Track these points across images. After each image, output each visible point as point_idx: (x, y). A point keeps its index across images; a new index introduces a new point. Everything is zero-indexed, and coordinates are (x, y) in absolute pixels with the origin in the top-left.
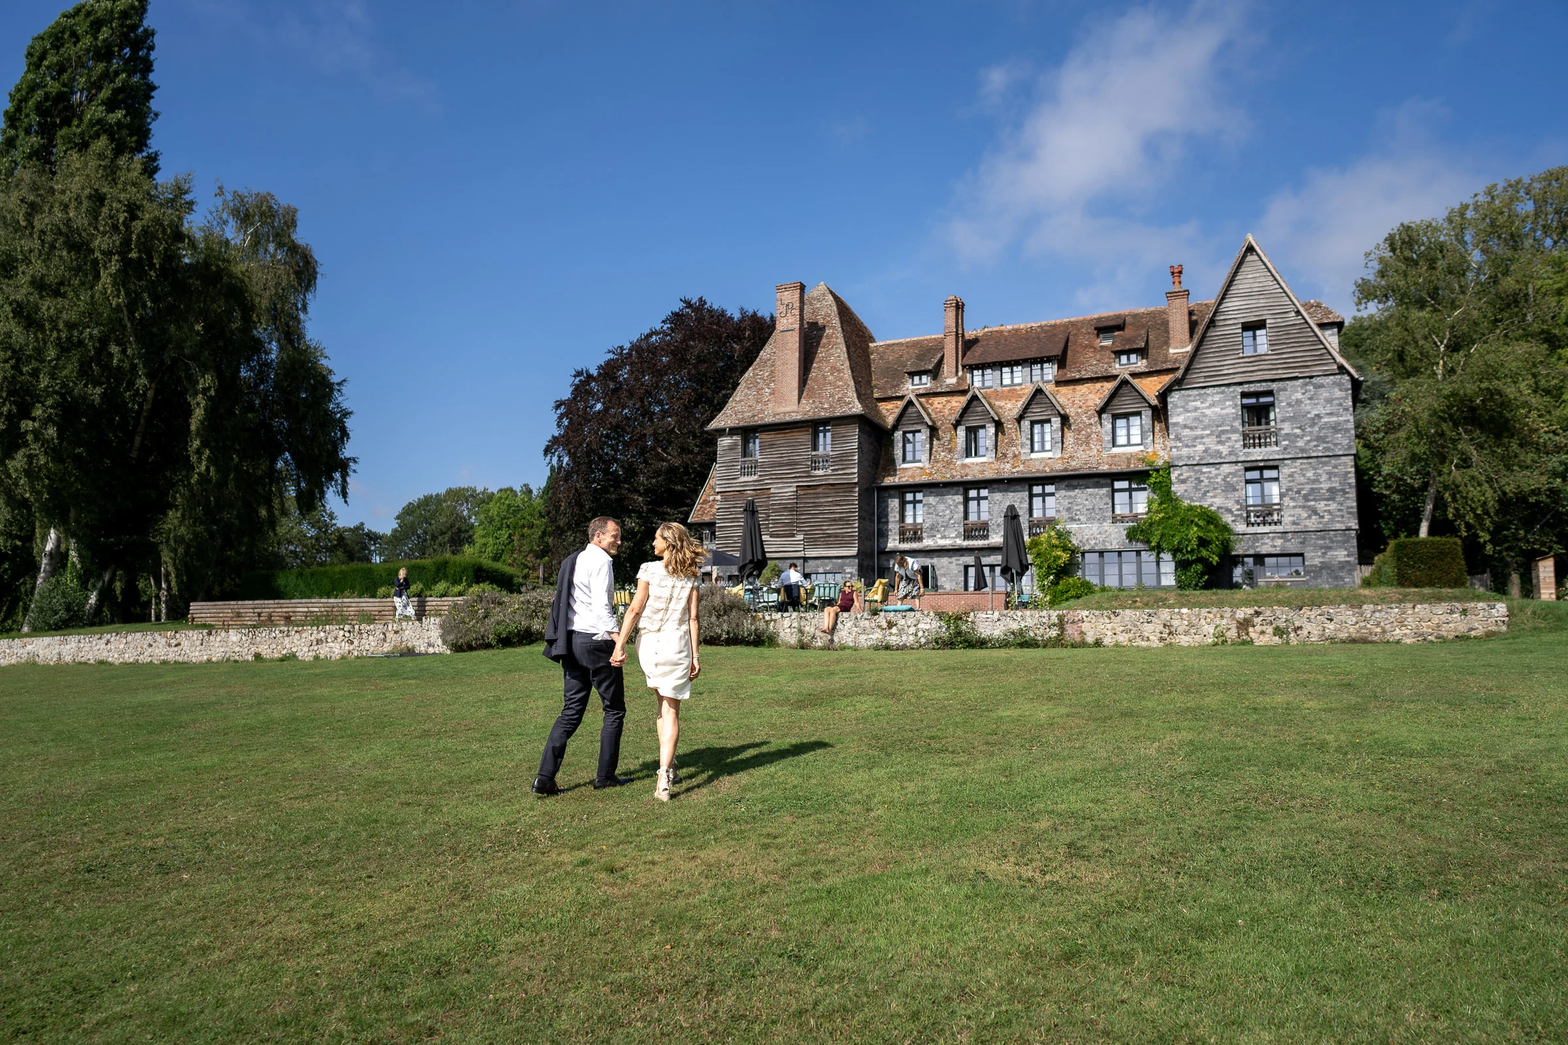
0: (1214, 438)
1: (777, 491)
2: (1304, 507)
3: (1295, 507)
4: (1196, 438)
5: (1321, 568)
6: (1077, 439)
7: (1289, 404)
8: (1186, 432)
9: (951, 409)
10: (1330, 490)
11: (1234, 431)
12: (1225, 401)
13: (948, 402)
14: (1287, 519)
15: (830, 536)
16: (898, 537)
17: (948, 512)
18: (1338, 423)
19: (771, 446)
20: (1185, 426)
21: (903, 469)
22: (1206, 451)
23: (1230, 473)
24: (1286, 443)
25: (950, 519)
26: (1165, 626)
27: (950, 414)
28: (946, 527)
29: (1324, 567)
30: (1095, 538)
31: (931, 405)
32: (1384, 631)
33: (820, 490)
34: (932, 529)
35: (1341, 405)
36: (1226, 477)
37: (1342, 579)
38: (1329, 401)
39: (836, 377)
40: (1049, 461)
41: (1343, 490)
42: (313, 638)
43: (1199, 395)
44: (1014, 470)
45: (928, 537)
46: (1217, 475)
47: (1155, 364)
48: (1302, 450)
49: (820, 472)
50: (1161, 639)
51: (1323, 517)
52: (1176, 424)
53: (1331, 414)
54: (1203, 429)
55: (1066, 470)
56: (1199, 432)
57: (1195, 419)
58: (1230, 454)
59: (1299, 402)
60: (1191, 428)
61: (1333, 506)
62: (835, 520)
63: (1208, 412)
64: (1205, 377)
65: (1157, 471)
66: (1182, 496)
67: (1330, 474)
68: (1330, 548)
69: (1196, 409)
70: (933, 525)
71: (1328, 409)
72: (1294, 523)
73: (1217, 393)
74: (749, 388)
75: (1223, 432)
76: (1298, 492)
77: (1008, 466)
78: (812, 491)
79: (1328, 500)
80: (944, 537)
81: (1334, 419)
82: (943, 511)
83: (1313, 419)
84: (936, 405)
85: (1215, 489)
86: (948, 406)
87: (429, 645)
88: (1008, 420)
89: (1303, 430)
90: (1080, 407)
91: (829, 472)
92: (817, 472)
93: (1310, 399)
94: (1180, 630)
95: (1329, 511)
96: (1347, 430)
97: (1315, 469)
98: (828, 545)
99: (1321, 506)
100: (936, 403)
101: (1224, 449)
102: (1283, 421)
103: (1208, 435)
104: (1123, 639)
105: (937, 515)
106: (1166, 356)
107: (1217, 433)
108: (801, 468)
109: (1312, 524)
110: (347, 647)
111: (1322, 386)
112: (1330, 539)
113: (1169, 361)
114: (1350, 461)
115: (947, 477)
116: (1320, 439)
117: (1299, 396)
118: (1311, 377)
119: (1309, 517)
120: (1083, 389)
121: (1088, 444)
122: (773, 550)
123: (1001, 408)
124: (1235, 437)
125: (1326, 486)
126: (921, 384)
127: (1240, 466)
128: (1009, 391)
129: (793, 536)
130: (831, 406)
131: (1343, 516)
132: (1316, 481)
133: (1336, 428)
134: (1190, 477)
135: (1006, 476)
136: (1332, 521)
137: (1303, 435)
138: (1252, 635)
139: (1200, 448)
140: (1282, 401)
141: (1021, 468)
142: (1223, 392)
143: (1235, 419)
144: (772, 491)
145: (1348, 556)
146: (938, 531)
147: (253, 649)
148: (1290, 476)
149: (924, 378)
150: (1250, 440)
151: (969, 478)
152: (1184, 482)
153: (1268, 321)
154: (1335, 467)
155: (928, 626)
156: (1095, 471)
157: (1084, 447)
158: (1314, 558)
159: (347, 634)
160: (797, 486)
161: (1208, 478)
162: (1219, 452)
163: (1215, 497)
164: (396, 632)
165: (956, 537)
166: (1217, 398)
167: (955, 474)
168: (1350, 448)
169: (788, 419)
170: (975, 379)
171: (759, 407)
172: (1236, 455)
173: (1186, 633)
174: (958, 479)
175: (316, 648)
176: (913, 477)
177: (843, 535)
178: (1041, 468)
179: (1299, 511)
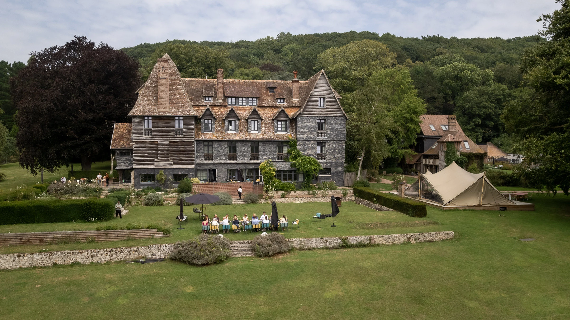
0: (309, 133)
1: (161, 142)
2: (332, 155)
3: (330, 155)
4: (305, 132)
5: (335, 173)
6: (266, 127)
7: (330, 124)
8: (302, 130)
9: (221, 112)
10: (339, 150)
11: (315, 131)
12: (313, 121)
13: (220, 109)
14: (327, 158)
15: (183, 160)
16: (203, 159)
17: (222, 150)
18: (342, 131)
19: (157, 124)
20: (302, 128)
21: (205, 134)
22: (307, 136)
23: (313, 144)
24: (329, 136)
25: (223, 153)
26: (393, 239)
27: (221, 114)
28: (221, 155)
29: (336, 172)
30: (281, 166)
31: (214, 109)
32: (434, 238)
33: (178, 143)
34: (216, 156)
35: (343, 126)
36: (312, 145)
37: (340, 176)
38: (340, 124)
39: (182, 98)
40: (257, 135)
41: (342, 151)
42: (89, 255)
43: (306, 118)
44: (246, 137)
45: (215, 159)
46: (310, 144)
47: (290, 104)
48: (333, 138)
49: (179, 136)
50: (392, 242)
51: (336, 158)
52: (299, 127)
53: (340, 128)
54: (307, 129)
55: (264, 139)
56: (305, 130)
57: (305, 126)
58: (314, 138)
59: (333, 124)
60: (303, 129)
61: (339, 155)
62: (185, 154)
63: (308, 124)
64: (308, 113)
65: (292, 141)
66: (300, 150)
67: (339, 145)
68: (337, 167)
69: (305, 123)
70: (216, 154)
71: (340, 127)
72: (329, 160)
73: (311, 118)
74: (144, 98)
75: (312, 131)
76: (331, 150)
77: (244, 136)
78: (175, 143)
79: (338, 153)
80: (220, 159)
81: (341, 130)
82: (220, 150)
83: (336, 129)
84: (215, 110)
85: (309, 148)
86: (220, 111)
87: (153, 255)
88: (242, 118)
89: (333, 132)
90: (266, 116)
91: (183, 136)
92: (177, 136)
93: (336, 123)
94: (396, 240)
95: (338, 156)
96: (344, 133)
97: (335, 144)
98: (183, 164)
99: (336, 155)
100: (215, 109)
101: (312, 136)
102: (328, 129)
103: (308, 132)
104: (384, 242)
105: (218, 151)
106: (292, 101)
107: (310, 131)
108: (171, 134)
109: (334, 160)
110: (109, 258)
111: (338, 120)
112: (338, 164)
113: (293, 104)
114: (344, 142)
115: (223, 138)
116: (337, 135)
117: (333, 122)
118: (336, 117)
119: (333, 158)
120: (267, 110)
121: (269, 129)
122: (160, 165)
123: (239, 113)
124: (315, 133)
125: (338, 149)
126: (208, 101)
127: (316, 142)
128: (242, 107)
129: (168, 160)
130: (183, 111)
131: (341, 158)
132: (335, 148)
133: (341, 132)
134: (302, 144)
135: (244, 139)
136: (339, 159)
137: (333, 134)
138: (411, 241)
139: (306, 135)
140: (328, 123)
141: (249, 137)
142: (312, 118)
143: (316, 127)
144: (158, 142)
145: (342, 169)
146: (219, 157)
147: (51, 261)
148: (329, 145)
149: (210, 99)
150: (319, 134)
151: (231, 139)
152: (300, 145)
153: (326, 98)
154: (340, 144)
155: (337, 241)
156: (273, 140)
157: (268, 131)
158: (333, 170)
159: (109, 253)
160: (169, 141)
161: (307, 145)
162: (310, 137)
163: (309, 151)
164: (136, 251)
165: (225, 159)
166: (311, 120)
167: (225, 137)
168: (344, 139)
169: (165, 114)
170: (229, 101)
171: (151, 108)
172: (315, 138)
173: (397, 241)
174: (227, 139)
175: (91, 259)
176: (210, 137)
177: (188, 160)
178: (255, 137)
179: (331, 156)
